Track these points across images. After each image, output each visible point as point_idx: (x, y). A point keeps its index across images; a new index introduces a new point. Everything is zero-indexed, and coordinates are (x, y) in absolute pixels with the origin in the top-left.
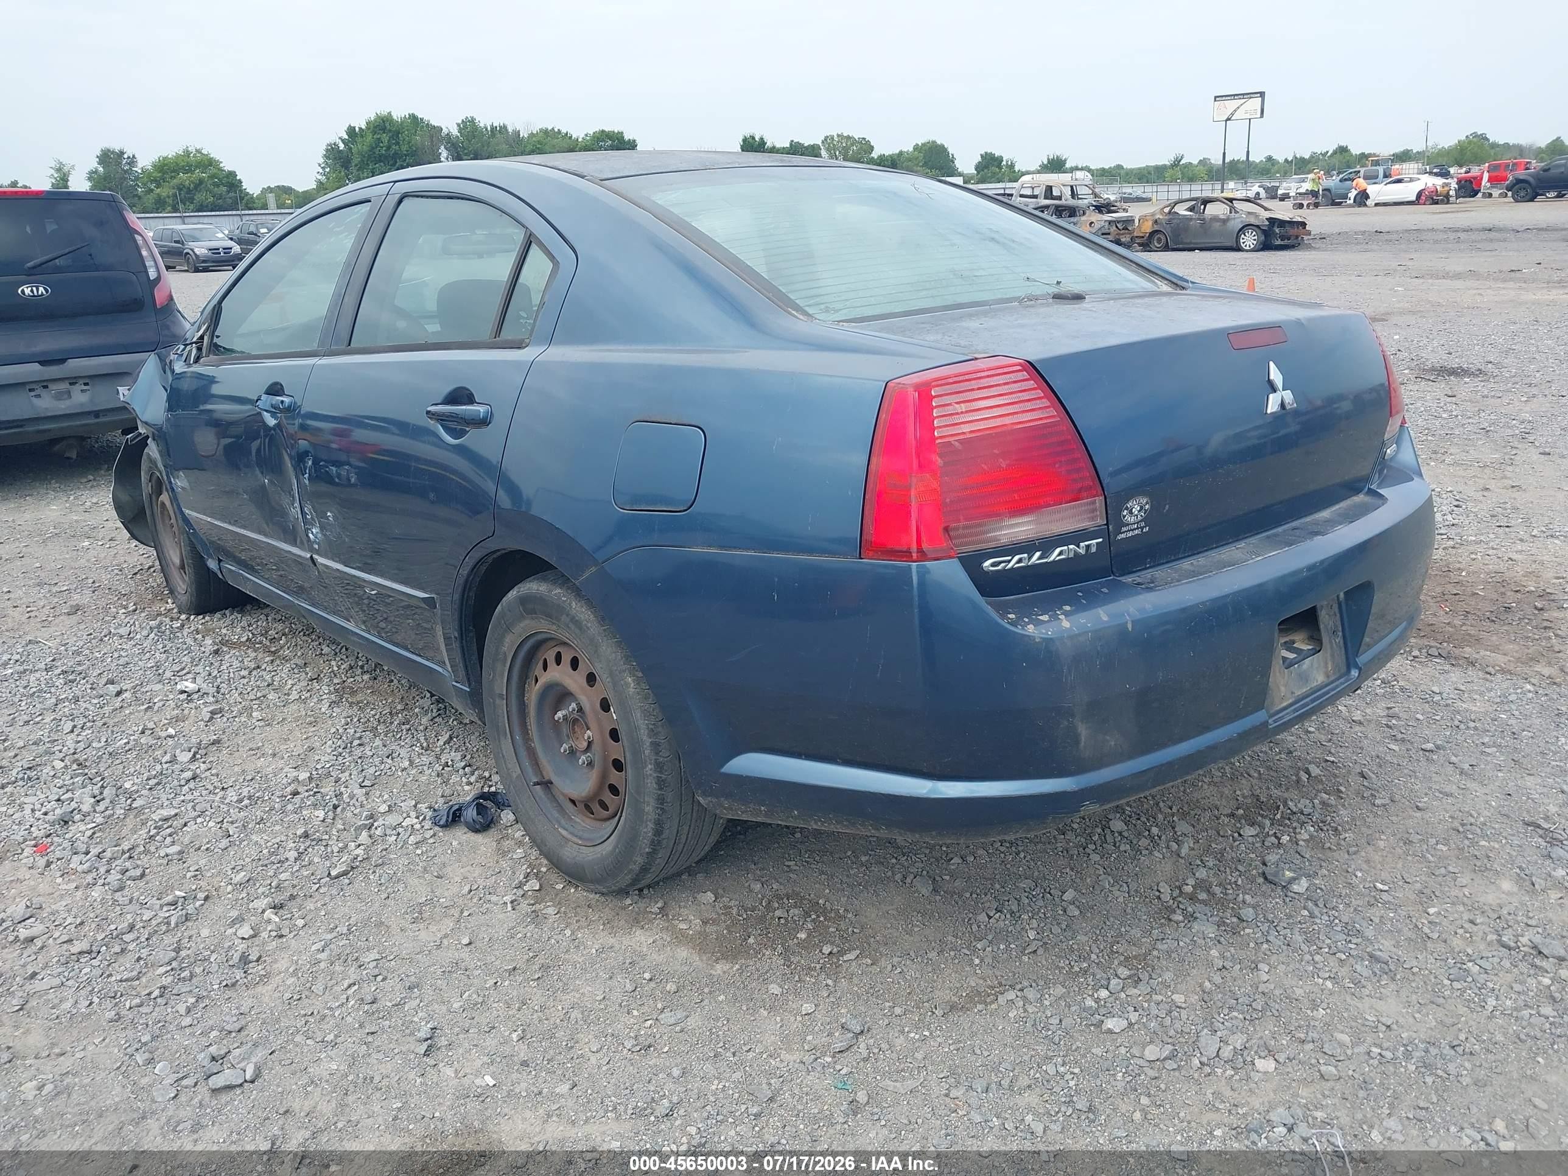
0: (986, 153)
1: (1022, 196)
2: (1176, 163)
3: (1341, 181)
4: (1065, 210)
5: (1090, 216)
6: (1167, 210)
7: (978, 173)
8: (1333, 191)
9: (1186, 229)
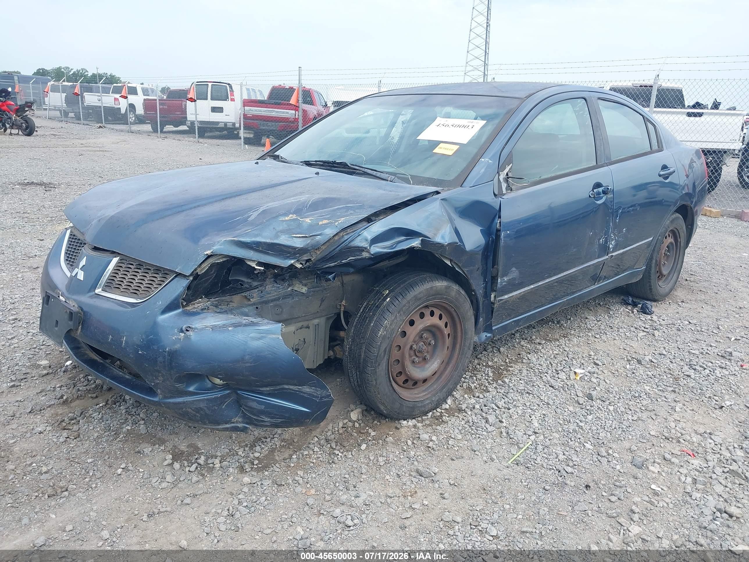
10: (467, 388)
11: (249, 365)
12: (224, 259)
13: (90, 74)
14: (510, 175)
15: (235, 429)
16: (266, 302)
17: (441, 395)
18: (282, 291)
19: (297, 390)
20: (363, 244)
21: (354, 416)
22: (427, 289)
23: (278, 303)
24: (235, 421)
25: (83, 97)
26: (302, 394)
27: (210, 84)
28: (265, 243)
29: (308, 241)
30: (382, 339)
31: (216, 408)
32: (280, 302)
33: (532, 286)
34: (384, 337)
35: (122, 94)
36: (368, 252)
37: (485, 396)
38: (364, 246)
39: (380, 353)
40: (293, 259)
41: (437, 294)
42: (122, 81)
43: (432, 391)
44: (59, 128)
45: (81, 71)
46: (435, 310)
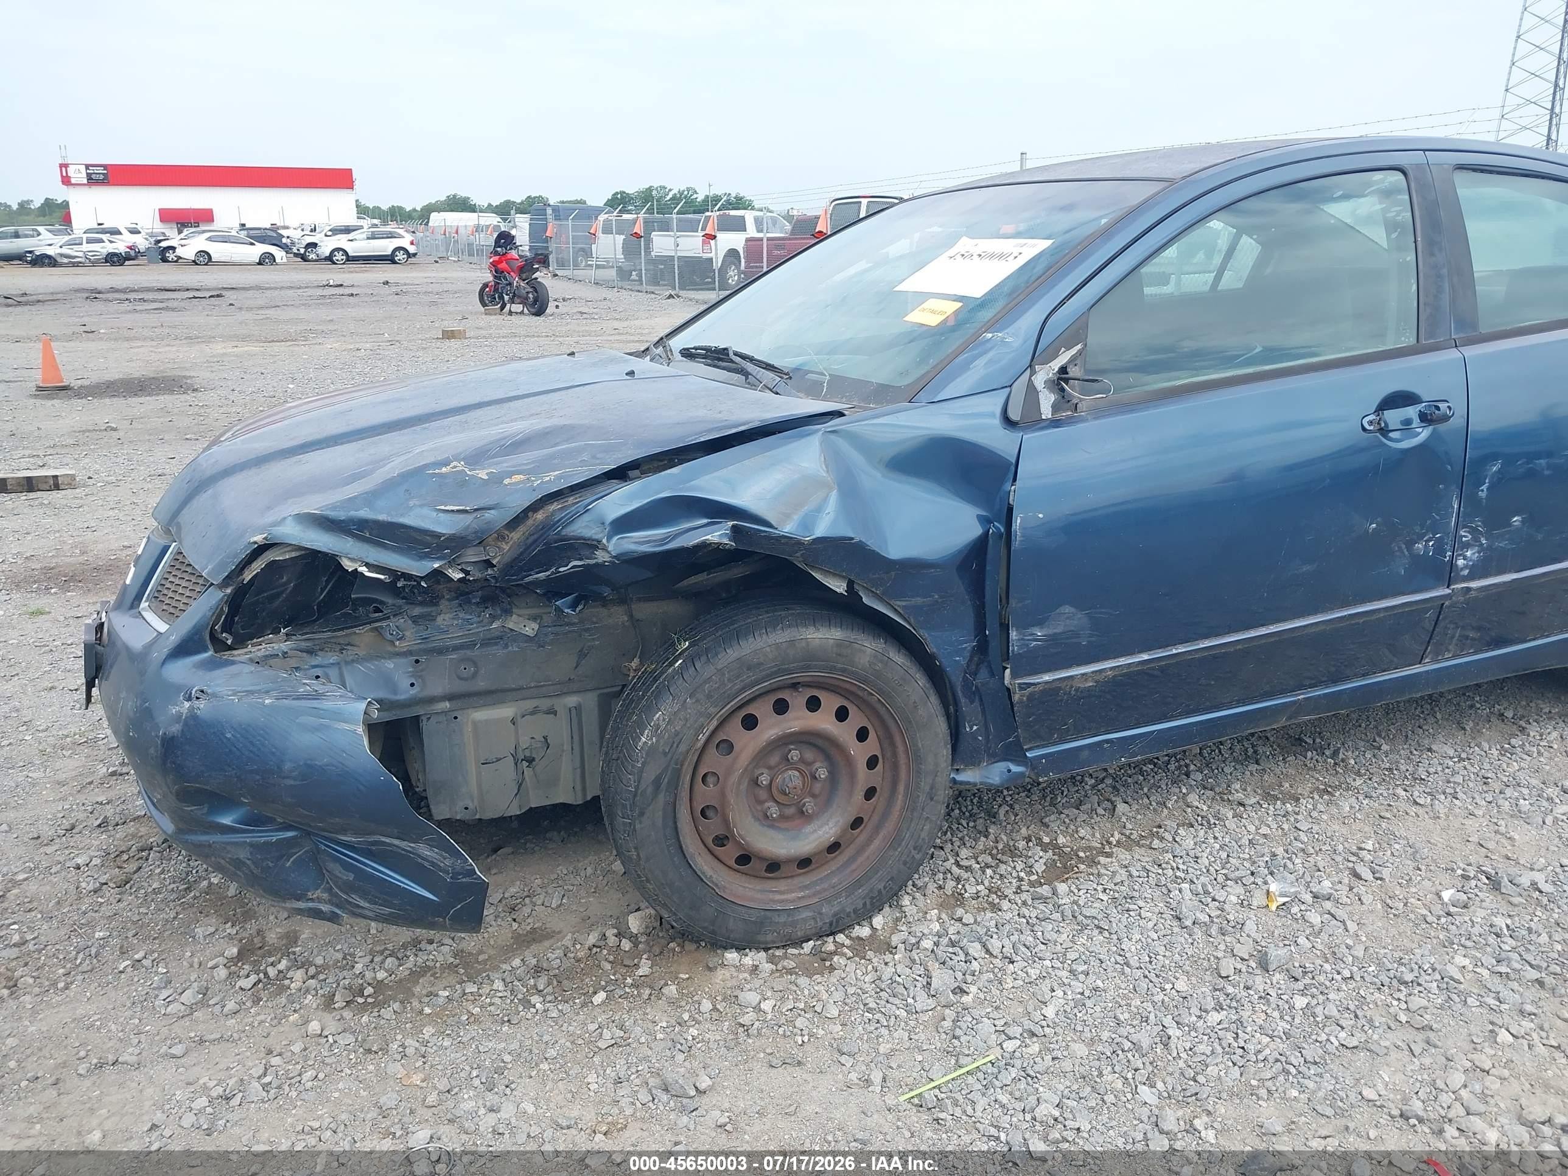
10: (953, 894)
11: (292, 782)
12: (294, 554)
13: (700, 197)
14: (1073, 372)
15: (317, 914)
16: (441, 651)
17: (847, 903)
18: (477, 628)
19: (409, 849)
20: (593, 532)
21: (634, 923)
22: (777, 646)
23: (469, 653)
24: (315, 896)
25: (648, 242)
26: (420, 860)
27: (864, 201)
28: (376, 523)
29: (468, 519)
30: (647, 754)
31: (271, 864)
32: (476, 652)
33: (1145, 657)
34: (651, 751)
35: (706, 232)
36: (605, 549)
37: (979, 920)
38: (596, 537)
39: (642, 786)
40: (438, 559)
41: (810, 658)
42: (756, 206)
43: (825, 890)
44: (601, 301)
45: (686, 193)
46: (822, 696)
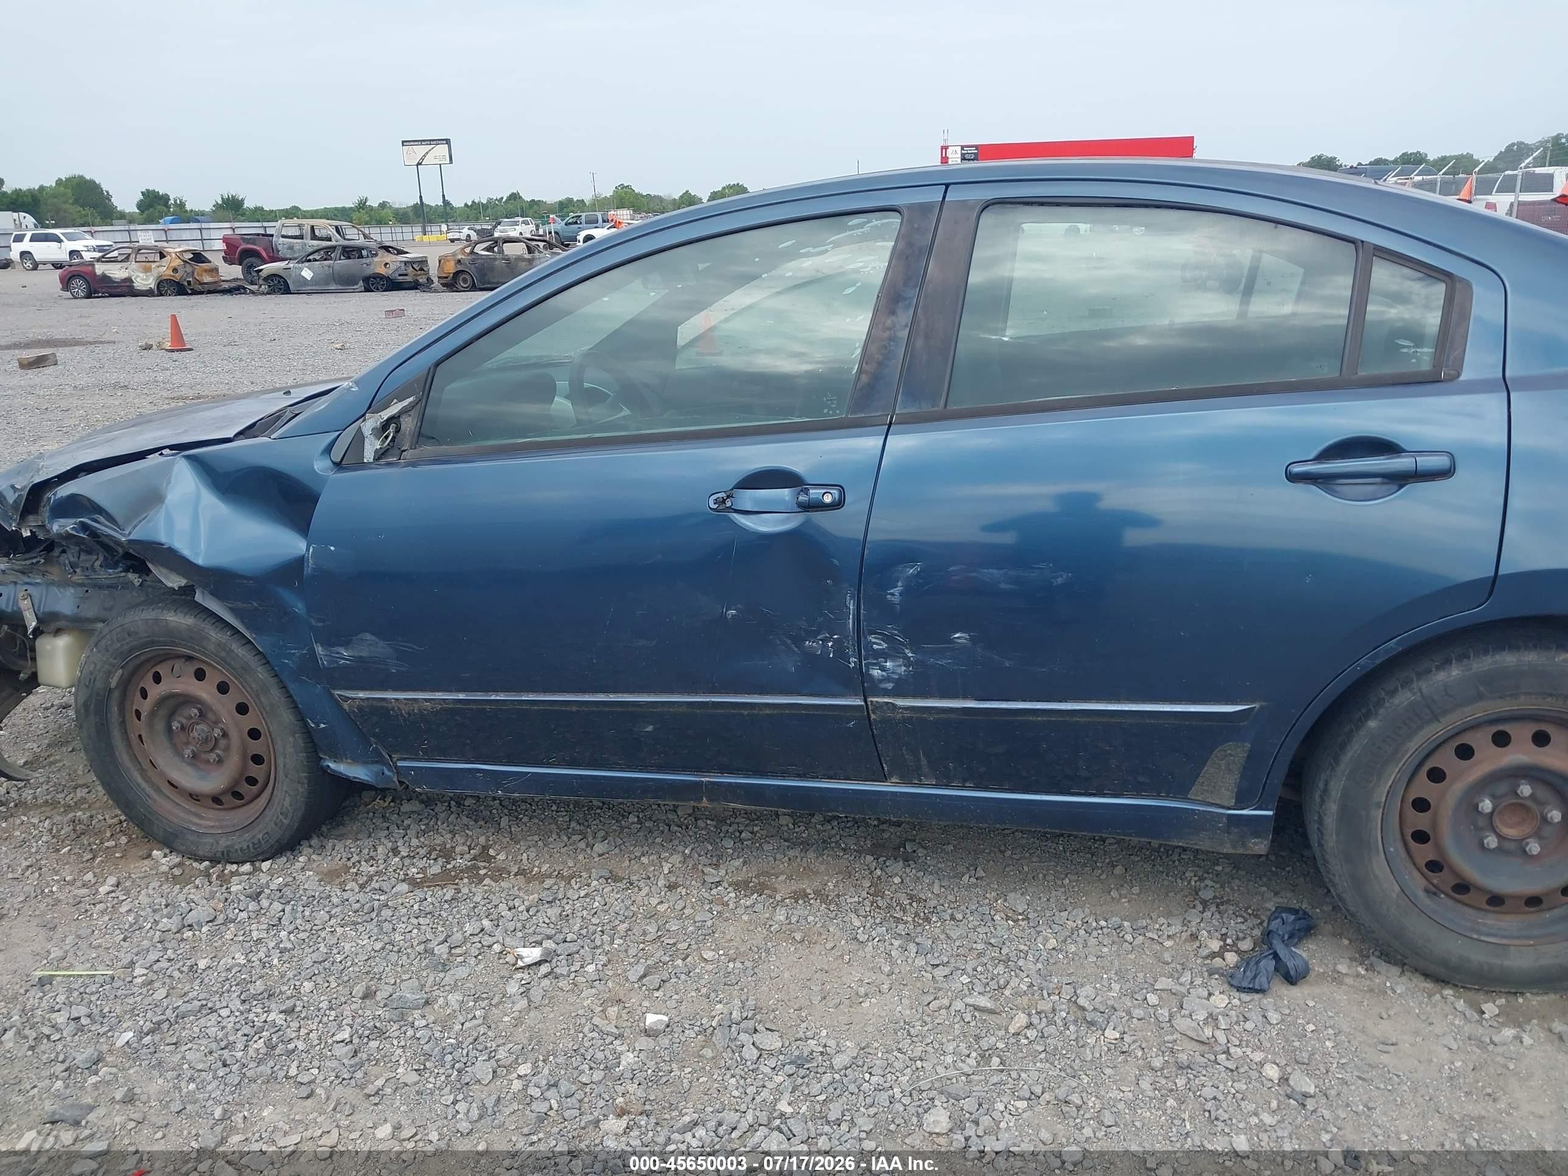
0: (148, 190)
1: (283, 236)
2: (362, 205)
3: (566, 224)
4: (353, 251)
5: (383, 256)
6: (468, 250)
7: (142, 212)
8: (561, 234)
9: (492, 269)
33: (461, 696)
46: (207, 669)
